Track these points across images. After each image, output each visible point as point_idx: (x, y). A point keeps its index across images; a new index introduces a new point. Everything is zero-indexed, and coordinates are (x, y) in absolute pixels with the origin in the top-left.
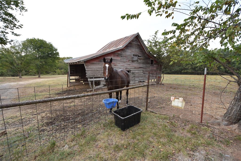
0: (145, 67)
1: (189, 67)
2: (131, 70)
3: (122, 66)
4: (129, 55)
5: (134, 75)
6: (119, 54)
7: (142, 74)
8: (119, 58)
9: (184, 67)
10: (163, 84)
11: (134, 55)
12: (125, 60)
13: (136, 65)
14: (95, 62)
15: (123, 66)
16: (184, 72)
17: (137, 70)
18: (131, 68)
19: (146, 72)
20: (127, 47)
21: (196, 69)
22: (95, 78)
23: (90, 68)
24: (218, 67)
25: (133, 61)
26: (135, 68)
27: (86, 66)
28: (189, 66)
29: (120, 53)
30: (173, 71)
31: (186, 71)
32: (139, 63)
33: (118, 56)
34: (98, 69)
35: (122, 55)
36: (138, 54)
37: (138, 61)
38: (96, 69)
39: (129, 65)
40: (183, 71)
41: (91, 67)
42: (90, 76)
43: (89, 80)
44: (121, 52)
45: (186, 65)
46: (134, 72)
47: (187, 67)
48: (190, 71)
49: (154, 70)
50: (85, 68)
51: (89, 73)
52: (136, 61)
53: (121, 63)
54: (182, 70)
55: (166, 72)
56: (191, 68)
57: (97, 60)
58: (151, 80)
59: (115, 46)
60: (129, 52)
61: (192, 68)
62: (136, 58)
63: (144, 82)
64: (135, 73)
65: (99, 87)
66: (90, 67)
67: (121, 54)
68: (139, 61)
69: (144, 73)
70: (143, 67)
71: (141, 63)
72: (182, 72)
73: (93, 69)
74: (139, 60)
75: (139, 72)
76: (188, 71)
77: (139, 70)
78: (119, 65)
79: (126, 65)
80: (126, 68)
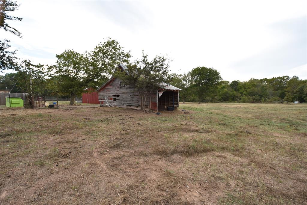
2: (120, 94)
4: (117, 83)
5: (122, 99)
6: (111, 84)
7: (130, 98)
11: (121, 83)
12: (115, 88)
13: (123, 90)
15: (114, 92)
17: (125, 94)
18: (119, 93)
25: (121, 88)
26: (123, 93)
29: (112, 83)
32: (127, 89)
39: (118, 91)
46: (122, 96)
52: (123, 87)
68: (126, 86)
69: (132, 98)
70: (130, 91)
75: (127, 96)
77: (127, 94)
78: (112, 91)
79: (116, 91)
80: (116, 94)
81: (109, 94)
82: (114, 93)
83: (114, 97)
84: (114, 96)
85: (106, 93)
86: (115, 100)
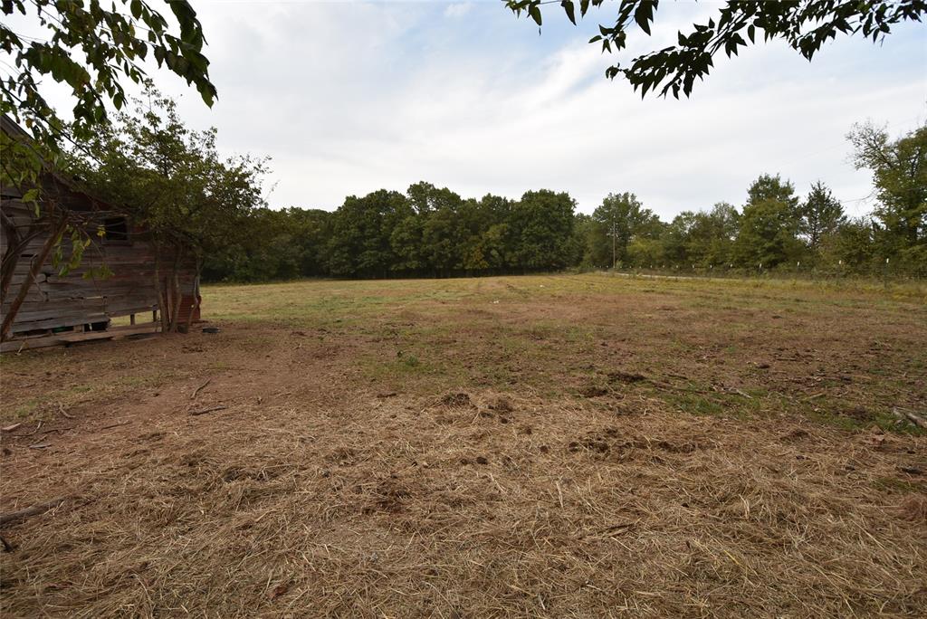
1: (409, 251)
9: (395, 251)
10: (212, 331)
16: (399, 271)
21: (430, 258)
24: (484, 253)
28: (408, 248)
30: (361, 266)
31: (402, 267)
40: (394, 266)
45: (399, 245)
47: (403, 252)
48: (414, 264)
49: (141, 267)
54: (389, 262)
55: (338, 272)
56: (413, 255)
58: (132, 317)
61: (418, 257)
72: (392, 269)
76: (408, 265)
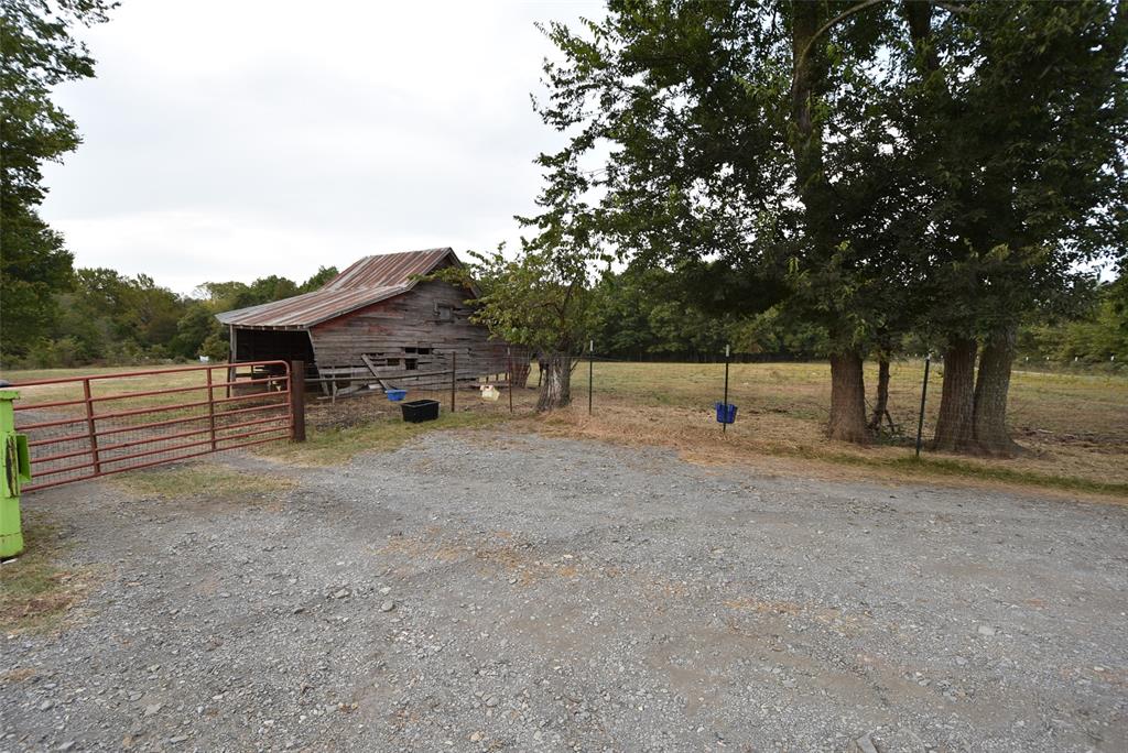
0: (473, 338)
1: (669, 332)
2: (434, 346)
3: (407, 336)
4: (428, 307)
6: (398, 304)
7: (468, 357)
8: (399, 316)
9: (654, 331)
11: (440, 306)
12: (415, 321)
13: (446, 332)
14: (336, 327)
15: (411, 336)
16: (656, 353)
17: (453, 346)
18: (432, 340)
19: (478, 353)
20: (421, 285)
21: (693, 340)
22: (336, 367)
23: (323, 343)
25: (438, 323)
26: (446, 341)
27: (314, 336)
28: (668, 329)
29: (401, 301)
30: (616, 346)
31: (660, 349)
32: (458, 327)
33: (395, 310)
34: (344, 345)
35: (408, 308)
36: (451, 302)
37: (453, 322)
38: (338, 345)
39: (428, 332)
40: (652, 348)
41: (327, 340)
42: (324, 363)
43: (321, 372)
44: (405, 300)
45: (658, 325)
46: (442, 351)
47: (663, 333)
48: (674, 347)
50: (312, 341)
51: (320, 356)
52: (446, 322)
53: (405, 328)
54: (647, 343)
56: (674, 337)
57: (342, 322)
59: (383, 279)
60: (426, 300)
61: (678, 338)
62: (445, 315)
63: (473, 379)
64: (446, 357)
65: (346, 391)
66: (322, 339)
67: (403, 305)
68: (457, 322)
69: (472, 355)
70: (468, 337)
71: (462, 327)
72: (649, 351)
73: (331, 345)
74: (456, 319)
75: (458, 351)
76: (667, 347)
77: (458, 345)
78: (399, 333)
79: (419, 334)
80: (419, 342)
81: (386, 344)
82: (409, 339)
83: (410, 356)
84: (409, 350)
85: (365, 338)
86: (411, 364)
